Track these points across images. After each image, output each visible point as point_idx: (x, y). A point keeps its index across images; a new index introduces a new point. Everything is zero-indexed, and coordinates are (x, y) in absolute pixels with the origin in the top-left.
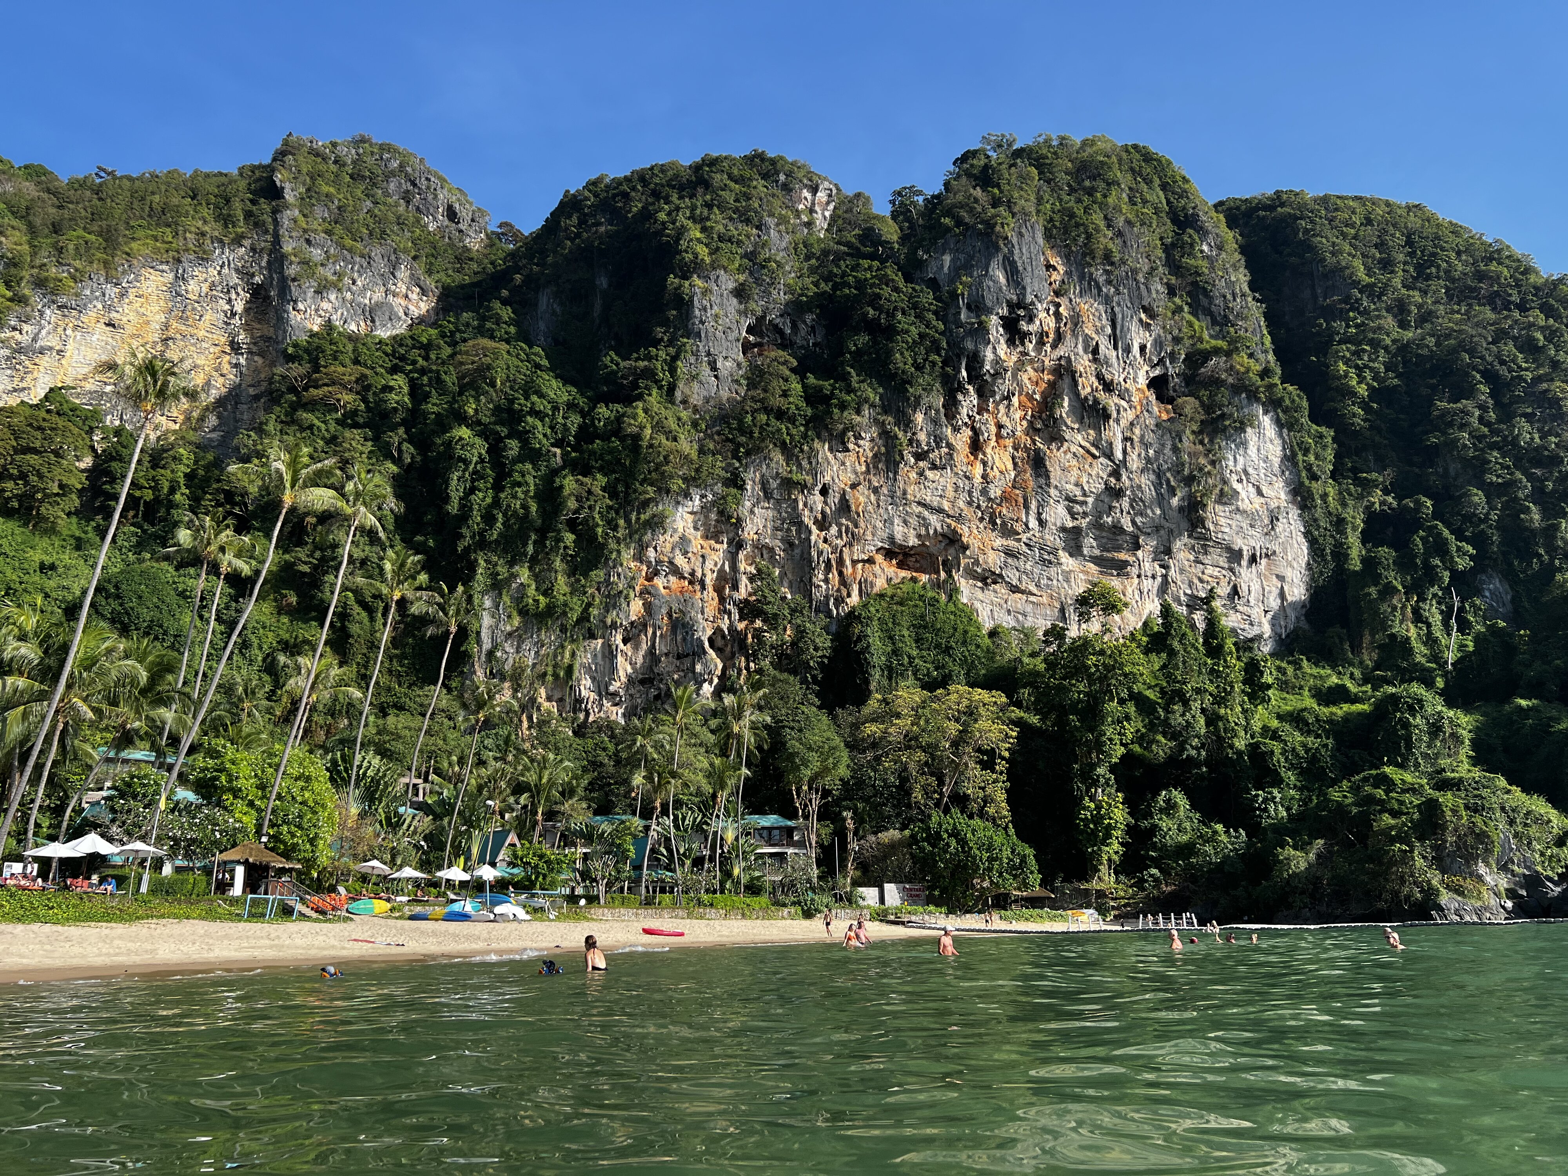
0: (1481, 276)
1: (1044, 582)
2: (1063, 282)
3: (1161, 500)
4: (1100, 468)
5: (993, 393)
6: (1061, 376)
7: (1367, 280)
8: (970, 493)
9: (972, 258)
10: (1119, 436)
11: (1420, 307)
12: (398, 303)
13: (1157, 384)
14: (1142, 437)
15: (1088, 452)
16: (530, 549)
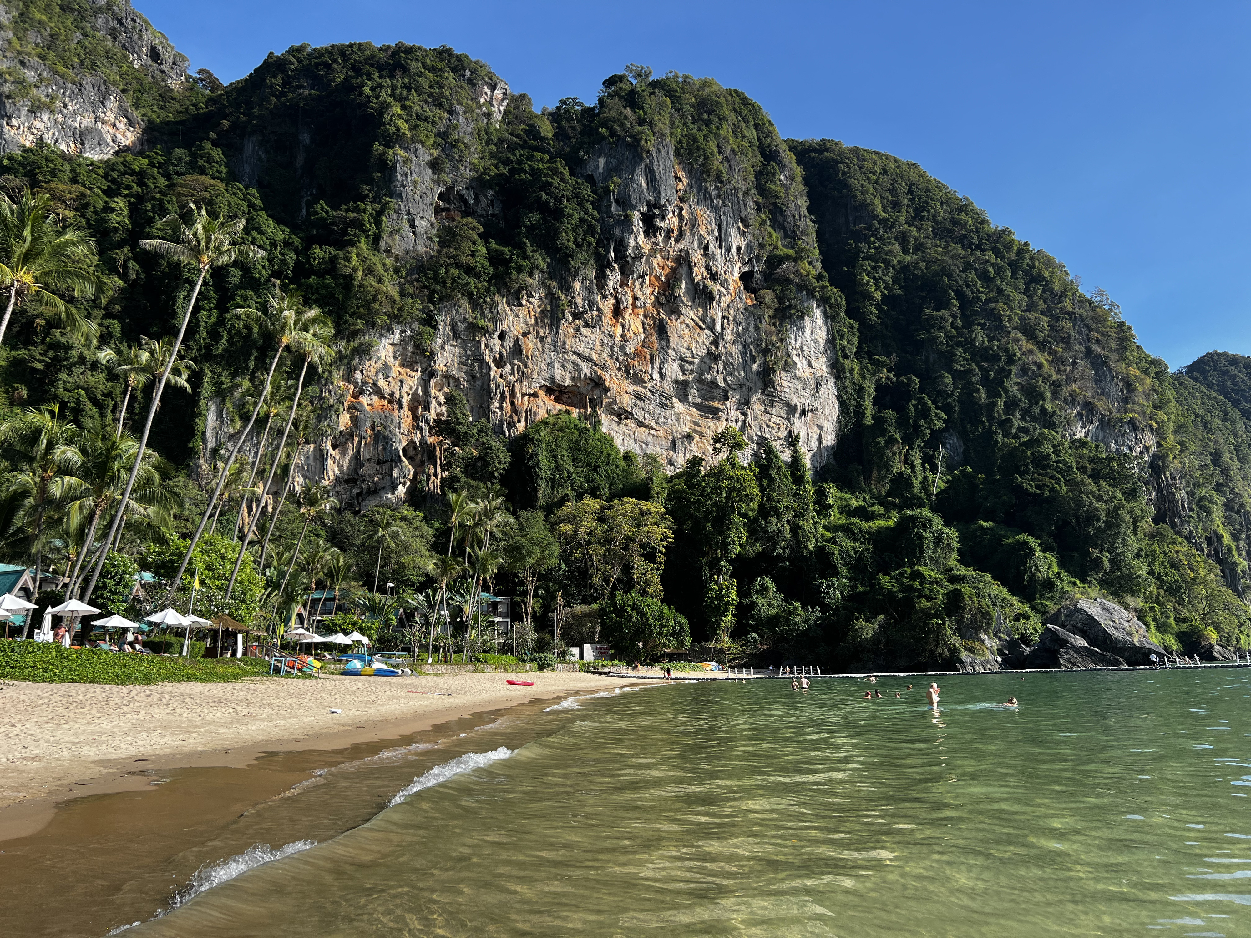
0: (955, 222)
1: (661, 420)
2: (685, 191)
3: (745, 365)
4: (705, 337)
5: (632, 272)
6: (680, 264)
7: (883, 215)
8: (612, 348)
9: (622, 163)
10: (720, 314)
11: (916, 239)
12: (106, 131)
13: (745, 277)
14: (735, 316)
15: (697, 324)
16: (252, 364)
